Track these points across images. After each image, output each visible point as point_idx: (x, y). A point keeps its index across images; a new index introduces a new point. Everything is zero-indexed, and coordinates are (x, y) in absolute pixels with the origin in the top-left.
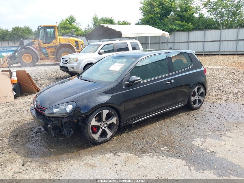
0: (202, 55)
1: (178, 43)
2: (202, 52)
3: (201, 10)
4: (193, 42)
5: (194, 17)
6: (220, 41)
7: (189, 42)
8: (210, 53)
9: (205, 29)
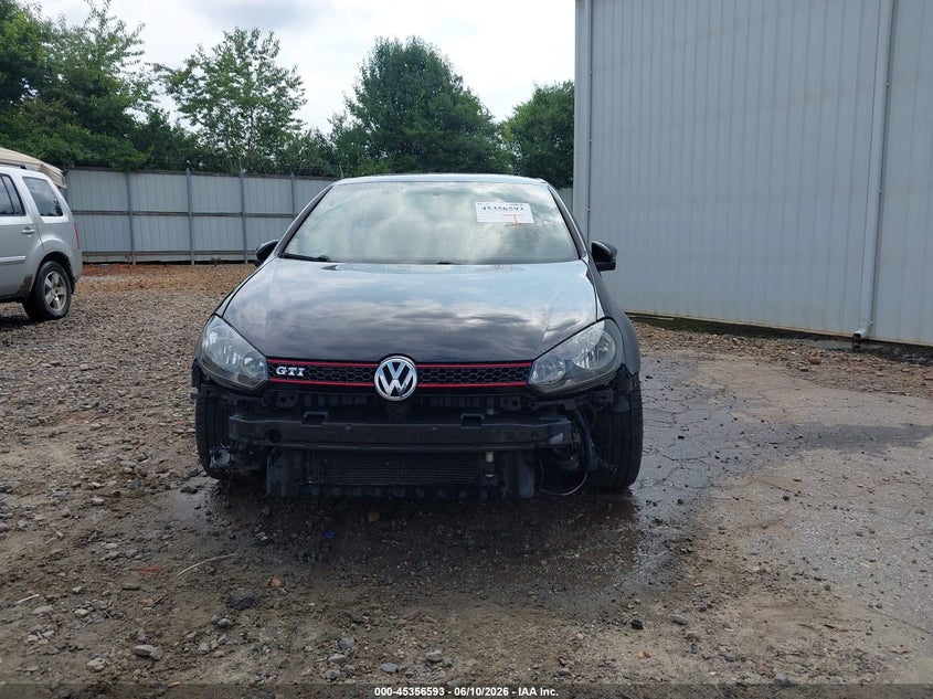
0: (188, 263)
1: (86, 217)
2: (189, 253)
3: (154, 97)
4: (149, 214)
5: (128, 119)
6: (242, 215)
7: (135, 214)
8: (216, 257)
9: (188, 170)
